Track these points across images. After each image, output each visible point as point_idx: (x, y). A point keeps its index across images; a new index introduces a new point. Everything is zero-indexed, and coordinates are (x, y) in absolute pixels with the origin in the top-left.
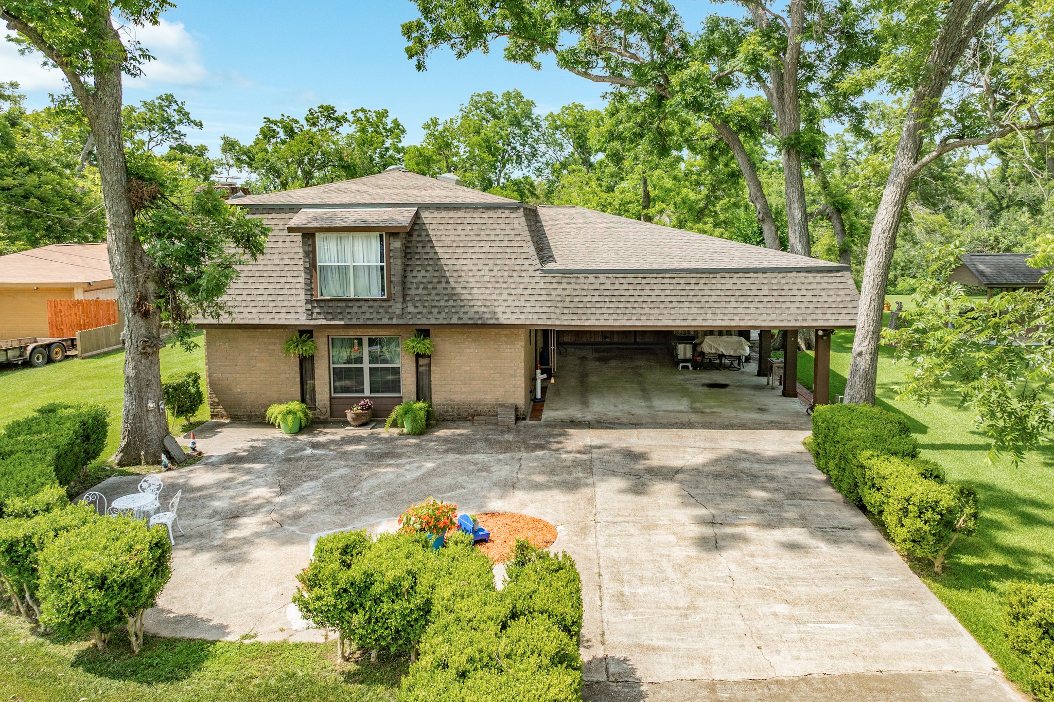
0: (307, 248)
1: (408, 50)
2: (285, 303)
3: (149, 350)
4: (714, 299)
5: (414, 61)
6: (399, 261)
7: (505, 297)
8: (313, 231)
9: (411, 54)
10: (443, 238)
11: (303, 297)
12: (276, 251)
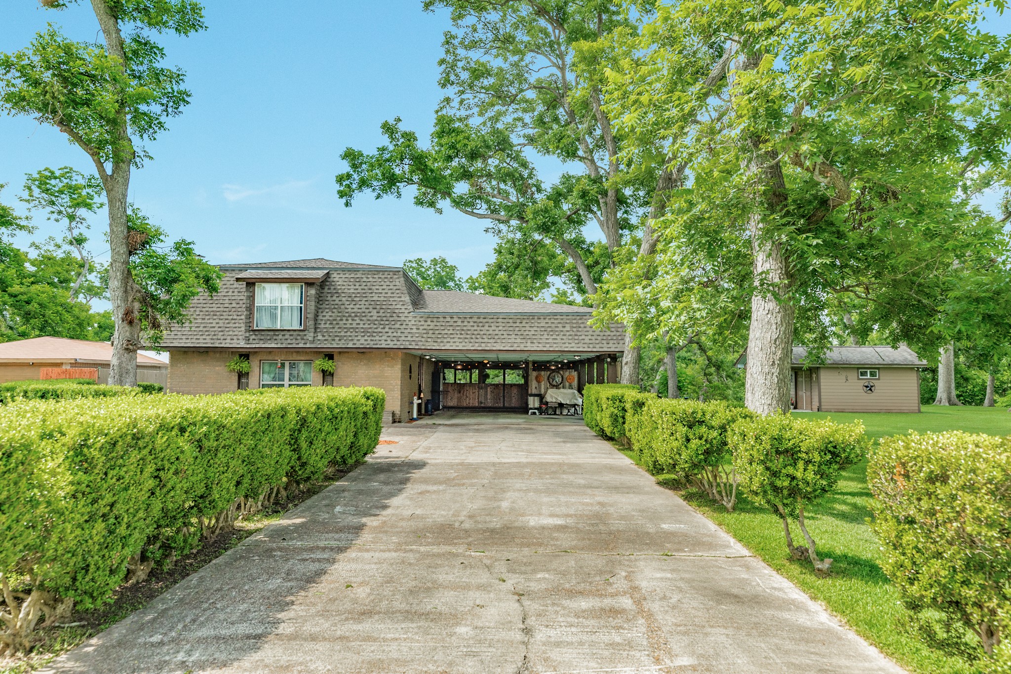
0: (249, 294)
1: (339, 192)
2: (231, 333)
3: (131, 347)
4: (533, 333)
5: (344, 200)
6: (313, 303)
7: (387, 330)
8: (253, 281)
9: (342, 194)
10: (346, 291)
11: (243, 329)
12: (227, 298)
